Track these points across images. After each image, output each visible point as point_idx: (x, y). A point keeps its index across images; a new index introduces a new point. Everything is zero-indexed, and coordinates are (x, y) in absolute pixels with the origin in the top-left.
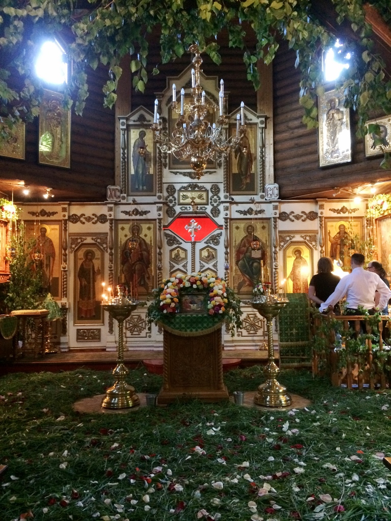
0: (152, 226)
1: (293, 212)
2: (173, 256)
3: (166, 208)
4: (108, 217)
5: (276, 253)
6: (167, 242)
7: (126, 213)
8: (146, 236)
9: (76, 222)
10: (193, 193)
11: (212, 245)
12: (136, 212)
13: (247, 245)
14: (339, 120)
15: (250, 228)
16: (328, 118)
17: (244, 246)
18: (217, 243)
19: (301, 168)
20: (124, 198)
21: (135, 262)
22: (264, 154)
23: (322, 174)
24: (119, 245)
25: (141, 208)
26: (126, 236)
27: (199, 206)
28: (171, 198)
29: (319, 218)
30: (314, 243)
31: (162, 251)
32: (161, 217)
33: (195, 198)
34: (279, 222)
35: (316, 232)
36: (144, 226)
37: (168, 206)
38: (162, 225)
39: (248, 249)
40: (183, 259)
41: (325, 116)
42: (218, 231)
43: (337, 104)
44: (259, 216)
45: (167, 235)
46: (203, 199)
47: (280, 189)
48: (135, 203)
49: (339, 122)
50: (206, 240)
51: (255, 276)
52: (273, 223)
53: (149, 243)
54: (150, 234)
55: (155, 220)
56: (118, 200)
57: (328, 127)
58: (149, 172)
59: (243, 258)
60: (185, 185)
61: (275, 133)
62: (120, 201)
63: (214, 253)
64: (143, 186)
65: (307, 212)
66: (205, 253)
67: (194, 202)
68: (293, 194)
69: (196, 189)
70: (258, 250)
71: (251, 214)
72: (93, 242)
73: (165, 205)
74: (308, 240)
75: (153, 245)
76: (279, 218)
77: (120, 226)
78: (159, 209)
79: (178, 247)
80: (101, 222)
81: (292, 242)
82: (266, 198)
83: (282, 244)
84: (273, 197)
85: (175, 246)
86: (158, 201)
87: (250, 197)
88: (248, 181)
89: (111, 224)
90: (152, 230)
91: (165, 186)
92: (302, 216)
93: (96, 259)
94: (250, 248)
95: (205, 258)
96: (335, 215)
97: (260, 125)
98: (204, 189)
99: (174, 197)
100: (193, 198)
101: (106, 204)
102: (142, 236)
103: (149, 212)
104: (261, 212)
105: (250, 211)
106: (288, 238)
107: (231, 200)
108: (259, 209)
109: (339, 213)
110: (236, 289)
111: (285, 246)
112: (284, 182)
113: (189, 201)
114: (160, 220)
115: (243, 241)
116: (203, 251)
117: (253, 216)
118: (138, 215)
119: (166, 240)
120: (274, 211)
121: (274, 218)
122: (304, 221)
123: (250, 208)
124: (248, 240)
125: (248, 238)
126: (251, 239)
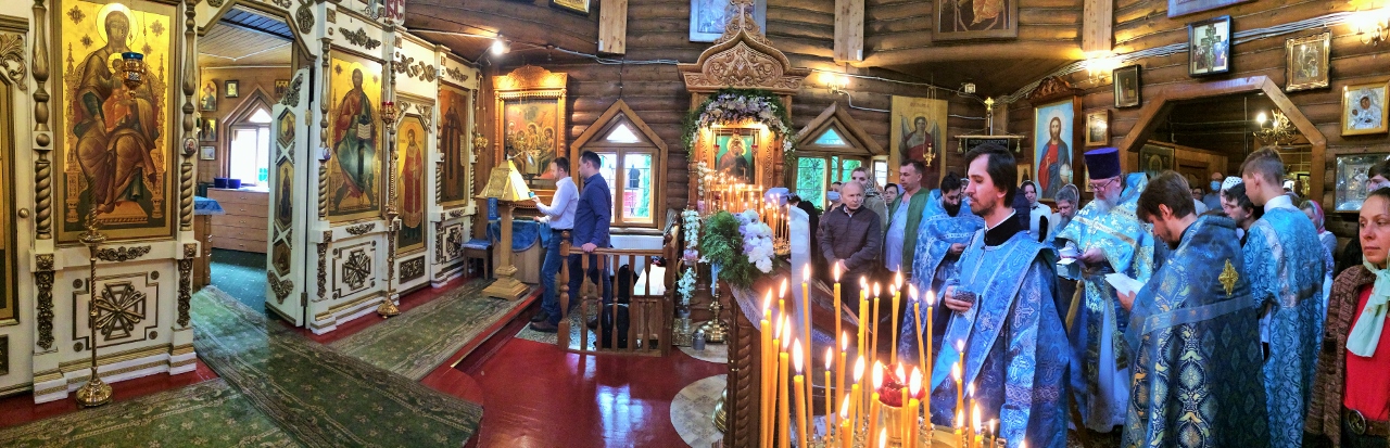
0: (165, 21)
1: (412, 59)
5: (392, 132)
8: (147, 48)
11: (289, 106)
13: (351, 110)
15: (359, 75)
17: (348, 113)
18: (296, 101)
21: (116, 130)
24: (66, 71)
26: (87, 41)
30: (429, 121)
35: (433, 103)
38: (196, 21)
39: (353, 118)
44: (373, 52)
54: (161, 45)
55: (176, 3)
59: (345, 139)
65: (426, 65)
71: (361, 45)
74: (423, 115)
75: (166, 80)
76: (397, 66)
77: (67, 6)
81: (407, 115)
84: (395, 19)
90: (165, 34)
92: (420, 70)
94: (356, 117)
106: (403, 108)
111: (400, 120)
114: (192, 5)
115: (347, 101)
116: (283, 121)
117: (364, 50)
120: (396, 49)
121: (392, 63)
122: (421, 79)
123: (361, 30)
124: (353, 100)
125: (353, 95)
126: (357, 100)
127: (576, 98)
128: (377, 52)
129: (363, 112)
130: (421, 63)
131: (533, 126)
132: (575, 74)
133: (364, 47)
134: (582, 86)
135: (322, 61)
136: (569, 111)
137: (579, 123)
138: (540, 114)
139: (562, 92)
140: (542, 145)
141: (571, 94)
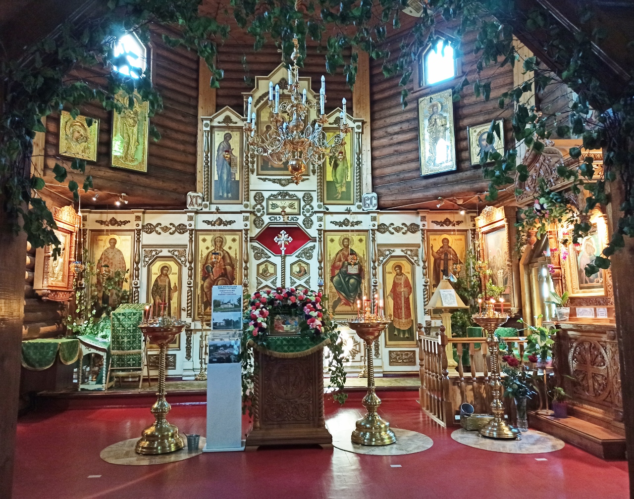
0: (237, 237)
1: (392, 224)
2: (261, 272)
3: (253, 217)
4: (188, 227)
5: (374, 268)
6: (254, 255)
7: (208, 222)
8: (230, 248)
9: (151, 232)
10: (283, 202)
11: (304, 259)
12: (220, 221)
13: (342, 259)
14: (443, 126)
15: (346, 240)
16: (430, 123)
17: (340, 260)
18: (310, 257)
19: (402, 176)
20: (206, 206)
21: (218, 278)
22: (360, 161)
23: (424, 182)
24: (200, 259)
25: (225, 218)
26: (208, 248)
27: (290, 216)
28: (259, 206)
29: (421, 231)
30: (415, 258)
31: (248, 266)
32: (248, 227)
33: (286, 207)
34: (378, 234)
35: (418, 246)
36: (229, 238)
37: (256, 215)
38: (249, 236)
39: (344, 263)
40: (272, 274)
41: (426, 122)
42: (311, 244)
43: (440, 109)
44: (356, 227)
45: (254, 248)
46: (295, 208)
47: (379, 198)
48: (218, 211)
49: (442, 128)
50: (297, 254)
51: (352, 294)
52: (371, 235)
53: (234, 256)
54: (236, 246)
55: (241, 231)
56: (199, 208)
57: (430, 133)
58: (235, 178)
59: (338, 274)
60: (275, 193)
61: (372, 139)
62: (202, 209)
63: (306, 268)
64: (228, 193)
65: (408, 224)
66: (296, 269)
67: (285, 212)
68: (393, 204)
69: (287, 197)
70: (355, 264)
71: (347, 226)
72: (170, 254)
73: (252, 214)
74: (409, 255)
75: (238, 258)
76: (378, 230)
77: (201, 237)
78: (246, 219)
79: (267, 261)
80: (180, 233)
81: (392, 257)
82: (363, 208)
83: (381, 258)
84: (371, 207)
85: (262, 260)
86: (245, 209)
87: (345, 207)
88: (344, 189)
89: (191, 234)
90: (237, 242)
91: (252, 194)
92: (402, 228)
93: (173, 274)
94: (346, 262)
95: (296, 273)
96: (438, 227)
97: (356, 130)
98: (295, 198)
99: (262, 206)
100: (283, 208)
101: (185, 213)
102: (226, 248)
103: (235, 222)
104: (358, 223)
105: (346, 222)
106: (387, 253)
107: (325, 210)
108: (355, 221)
109: (442, 225)
110: (331, 309)
111: (385, 260)
112: (382, 191)
113: (279, 210)
114: (247, 230)
115: (338, 255)
116: (294, 266)
117: (349, 228)
118: (222, 225)
119: (253, 254)
120: (372, 223)
121: (372, 230)
122: (404, 233)
123: (345, 219)
124: (343, 254)
125: (343, 251)
126: (347, 253)
128: (360, 227)
130: (403, 224)
133: (349, 226)
135: (318, 239)
136: (511, 235)
139: (505, 221)
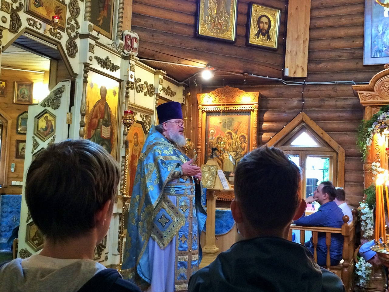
1: (140, 80)
17: (96, 117)
29: (155, 96)
30: (148, 127)
32: (7, 25)
33: (52, 11)
35: (152, 113)
38: (2, 42)
39: (99, 121)
44: (114, 73)
52: (125, 89)
59: (93, 136)
63: (53, 123)
65: (149, 84)
71: (108, 67)
74: (145, 122)
78: (6, 7)
92: (145, 88)
94: (101, 120)
96: (164, 95)
104: (116, 68)
105: (108, 63)
108: (115, 64)
109: (166, 93)
113: (43, 11)
114: (2, 31)
115: (96, 108)
120: (131, 73)
121: (128, 82)
122: (145, 95)
123: (107, 58)
124: (100, 107)
125: (100, 104)
126: (103, 108)
127: (265, 111)
128: (117, 74)
129: (106, 117)
130: (146, 83)
131: (230, 134)
132: (265, 93)
133: (109, 70)
134: (270, 102)
135: (83, 78)
136: (260, 121)
137: (268, 131)
138: (235, 124)
139: (255, 107)
140: (237, 149)
141: (262, 109)
